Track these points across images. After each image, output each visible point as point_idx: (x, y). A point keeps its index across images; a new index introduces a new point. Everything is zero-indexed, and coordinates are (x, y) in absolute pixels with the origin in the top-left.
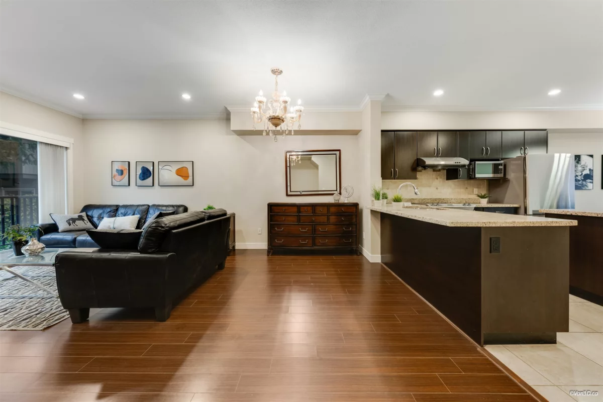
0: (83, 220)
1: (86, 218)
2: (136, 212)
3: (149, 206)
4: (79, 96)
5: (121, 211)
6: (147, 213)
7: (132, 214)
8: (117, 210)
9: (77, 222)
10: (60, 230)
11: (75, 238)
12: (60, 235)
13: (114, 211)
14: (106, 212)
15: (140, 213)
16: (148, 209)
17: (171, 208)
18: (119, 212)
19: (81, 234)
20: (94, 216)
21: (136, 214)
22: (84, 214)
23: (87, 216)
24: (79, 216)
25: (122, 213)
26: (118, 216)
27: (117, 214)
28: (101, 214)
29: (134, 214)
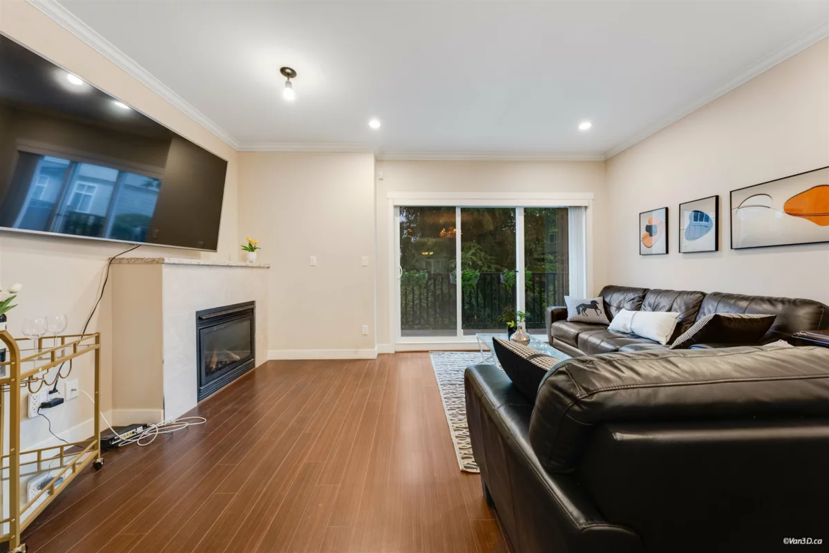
0: (596, 308)
1: (600, 306)
2: (675, 306)
3: (704, 295)
4: (585, 126)
5: (650, 299)
6: (698, 311)
7: (667, 308)
8: (643, 297)
9: (588, 310)
10: (568, 319)
11: (578, 334)
12: (568, 325)
13: (641, 298)
14: (627, 299)
15: (683, 308)
16: (702, 301)
17: (767, 307)
18: (646, 302)
19: (586, 330)
20: (612, 303)
21: (676, 310)
22: (599, 300)
23: (604, 302)
24: (592, 302)
25: (650, 305)
26: (645, 310)
27: (643, 306)
28: (620, 302)
29: (670, 310)
